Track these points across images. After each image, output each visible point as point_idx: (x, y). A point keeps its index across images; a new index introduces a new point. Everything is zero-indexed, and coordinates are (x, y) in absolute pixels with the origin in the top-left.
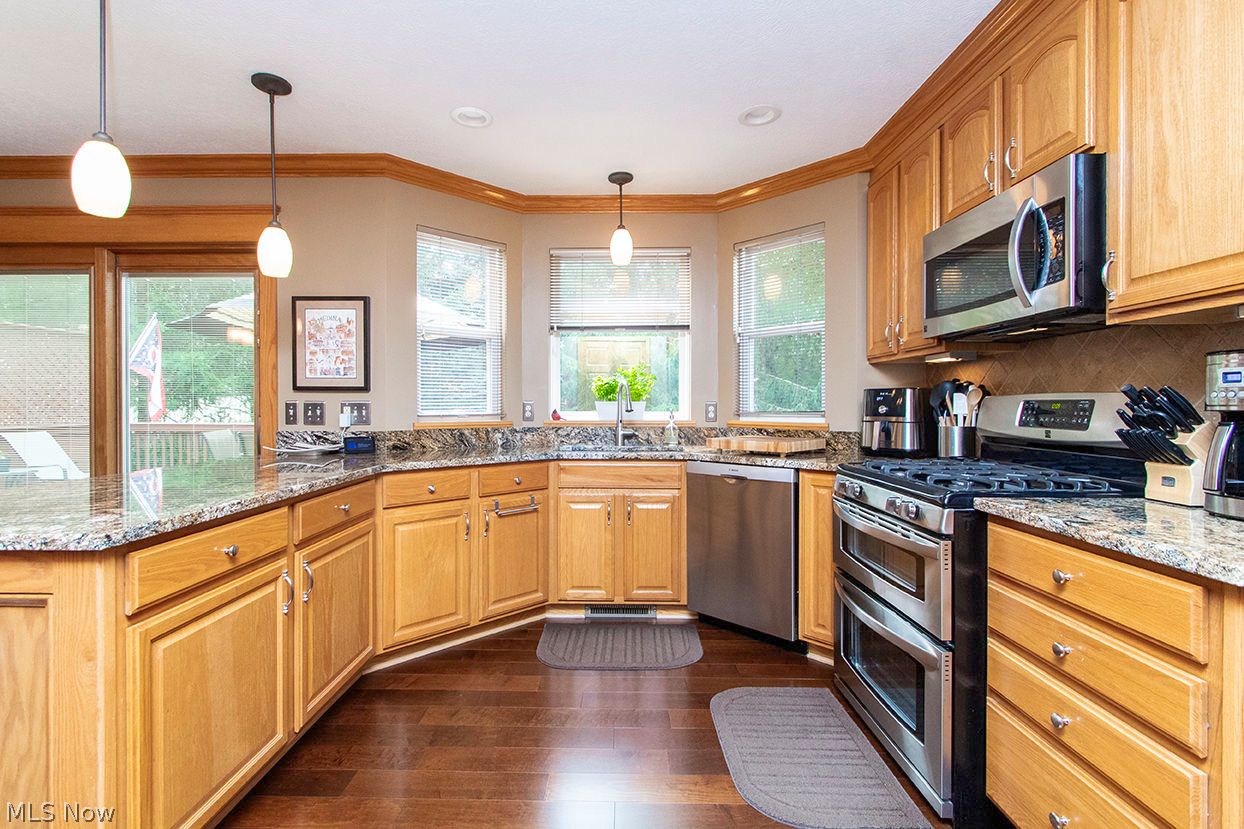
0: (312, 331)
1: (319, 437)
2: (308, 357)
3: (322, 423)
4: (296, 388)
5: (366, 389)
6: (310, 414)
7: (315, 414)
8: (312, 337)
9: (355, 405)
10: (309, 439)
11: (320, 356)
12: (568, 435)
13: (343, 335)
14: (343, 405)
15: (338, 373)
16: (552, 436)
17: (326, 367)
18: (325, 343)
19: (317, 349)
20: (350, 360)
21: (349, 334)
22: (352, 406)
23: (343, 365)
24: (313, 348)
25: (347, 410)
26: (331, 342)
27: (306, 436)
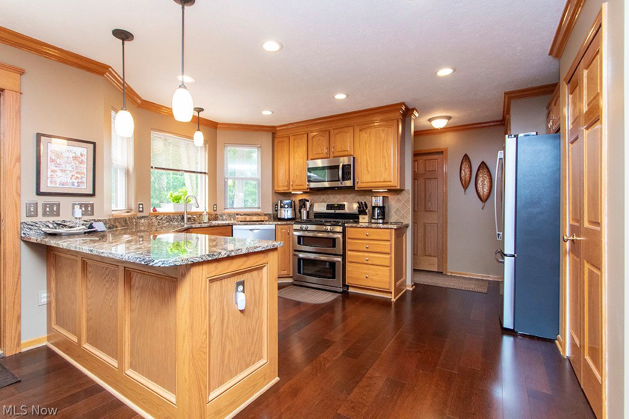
0: (53, 157)
1: (59, 225)
2: (49, 173)
3: (58, 215)
4: (39, 193)
5: (93, 195)
6: (48, 209)
7: (53, 210)
8: (52, 161)
9: (83, 204)
10: (51, 226)
11: (59, 173)
12: (162, 219)
13: (77, 163)
14: (74, 205)
15: (73, 184)
16: (154, 220)
17: (64, 180)
18: (63, 166)
19: (57, 169)
20: (82, 178)
21: (81, 162)
22: (81, 205)
23: (77, 180)
24: (54, 168)
25: (77, 208)
26: (68, 165)
27: (48, 224)
